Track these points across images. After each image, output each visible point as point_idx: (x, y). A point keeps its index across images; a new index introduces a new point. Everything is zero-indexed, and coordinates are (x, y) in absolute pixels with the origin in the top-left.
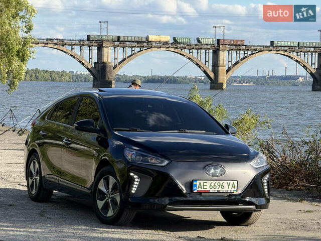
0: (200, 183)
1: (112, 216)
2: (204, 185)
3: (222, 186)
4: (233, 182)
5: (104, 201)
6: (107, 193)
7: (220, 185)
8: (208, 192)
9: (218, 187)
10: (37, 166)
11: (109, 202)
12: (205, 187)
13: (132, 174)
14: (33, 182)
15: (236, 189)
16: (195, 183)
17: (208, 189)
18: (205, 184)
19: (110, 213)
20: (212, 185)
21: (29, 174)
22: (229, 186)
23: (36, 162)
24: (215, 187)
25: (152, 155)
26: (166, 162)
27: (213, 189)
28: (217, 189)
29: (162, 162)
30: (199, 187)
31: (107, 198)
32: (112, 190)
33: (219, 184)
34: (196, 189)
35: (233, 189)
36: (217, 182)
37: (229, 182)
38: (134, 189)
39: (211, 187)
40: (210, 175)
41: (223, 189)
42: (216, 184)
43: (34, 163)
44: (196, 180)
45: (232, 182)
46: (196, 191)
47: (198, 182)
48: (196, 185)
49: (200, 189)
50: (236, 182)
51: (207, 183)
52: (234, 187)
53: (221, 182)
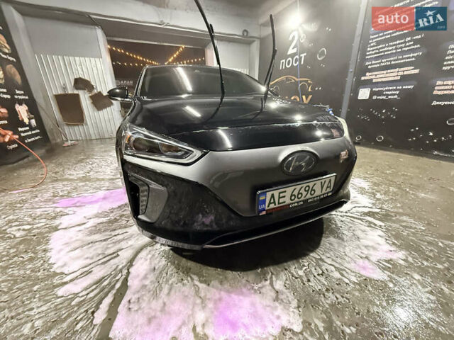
0: (273, 196)
2: (280, 198)
3: (312, 190)
7: (308, 191)
8: (287, 207)
9: (305, 194)
12: (281, 200)
16: (262, 198)
17: (288, 202)
18: (281, 195)
20: (296, 193)
22: (322, 187)
24: (300, 196)
28: (302, 199)
30: (270, 203)
33: (307, 189)
34: (264, 210)
35: (328, 190)
36: (305, 185)
37: (324, 180)
39: (293, 198)
41: (313, 196)
42: (302, 191)
44: (265, 192)
46: (264, 213)
47: (269, 194)
48: (264, 201)
49: (272, 206)
51: (285, 192)
52: (330, 187)
53: (311, 184)
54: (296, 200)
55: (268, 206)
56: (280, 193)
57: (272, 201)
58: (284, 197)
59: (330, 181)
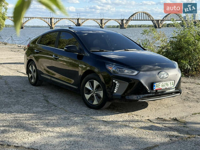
1: (97, 104)
3: (167, 84)
5: (90, 95)
6: (92, 91)
8: (161, 89)
9: (165, 85)
10: (34, 68)
11: (94, 95)
13: (114, 81)
14: (32, 76)
15: (174, 85)
16: (154, 85)
17: (161, 87)
18: (159, 85)
19: (95, 103)
20: (163, 85)
21: (28, 72)
22: (170, 84)
23: (33, 66)
25: (126, 68)
26: (136, 73)
28: (165, 87)
29: (133, 72)
31: (92, 93)
32: (96, 88)
34: (155, 88)
36: (165, 82)
38: (115, 90)
40: (161, 79)
42: (165, 84)
43: (32, 66)
45: (172, 81)
46: (155, 90)
47: (156, 84)
49: (157, 88)
50: (173, 81)
53: (167, 82)
54: (163, 87)
57: (157, 86)
59: (173, 82)
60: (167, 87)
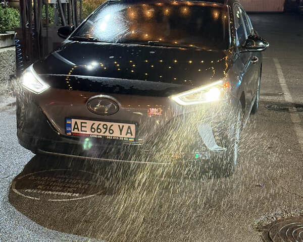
2: (82, 126)
3: (110, 130)
4: (129, 125)
7: (106, 129)
8: (87, 136)
9: (103, 130)
12: (83, 129)
15: (133, 136)
16: (68, 122)
17: (89, 132)
18: (83, 125)
20: (95, 126)
22: (121, 131)
24: (99, 130)
27: (96, 133)
28: (102, 134)
30: (74, 128)
33: (105, 127)
34: (70, 131)
35: (129, 135)
36: (103, 123)
37: (121, 125)
39: (93, 130)
41: (112, 135)
42: (101, 127)
44: (70, 118)
45: (126, 126)
46: (70, 134)
47: (73, 121)
48: (70, 125)
49: (76, 131)
50: (133, 127)
51: (86, 123)
52: (131, 133)
53: (109, 124)
55: (74, 130)
56: (82, 123)
57: (76, 127)
58: (86, 127)
59: (129, 128)
60: (107, 134)
